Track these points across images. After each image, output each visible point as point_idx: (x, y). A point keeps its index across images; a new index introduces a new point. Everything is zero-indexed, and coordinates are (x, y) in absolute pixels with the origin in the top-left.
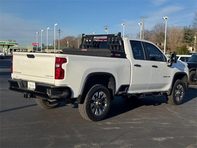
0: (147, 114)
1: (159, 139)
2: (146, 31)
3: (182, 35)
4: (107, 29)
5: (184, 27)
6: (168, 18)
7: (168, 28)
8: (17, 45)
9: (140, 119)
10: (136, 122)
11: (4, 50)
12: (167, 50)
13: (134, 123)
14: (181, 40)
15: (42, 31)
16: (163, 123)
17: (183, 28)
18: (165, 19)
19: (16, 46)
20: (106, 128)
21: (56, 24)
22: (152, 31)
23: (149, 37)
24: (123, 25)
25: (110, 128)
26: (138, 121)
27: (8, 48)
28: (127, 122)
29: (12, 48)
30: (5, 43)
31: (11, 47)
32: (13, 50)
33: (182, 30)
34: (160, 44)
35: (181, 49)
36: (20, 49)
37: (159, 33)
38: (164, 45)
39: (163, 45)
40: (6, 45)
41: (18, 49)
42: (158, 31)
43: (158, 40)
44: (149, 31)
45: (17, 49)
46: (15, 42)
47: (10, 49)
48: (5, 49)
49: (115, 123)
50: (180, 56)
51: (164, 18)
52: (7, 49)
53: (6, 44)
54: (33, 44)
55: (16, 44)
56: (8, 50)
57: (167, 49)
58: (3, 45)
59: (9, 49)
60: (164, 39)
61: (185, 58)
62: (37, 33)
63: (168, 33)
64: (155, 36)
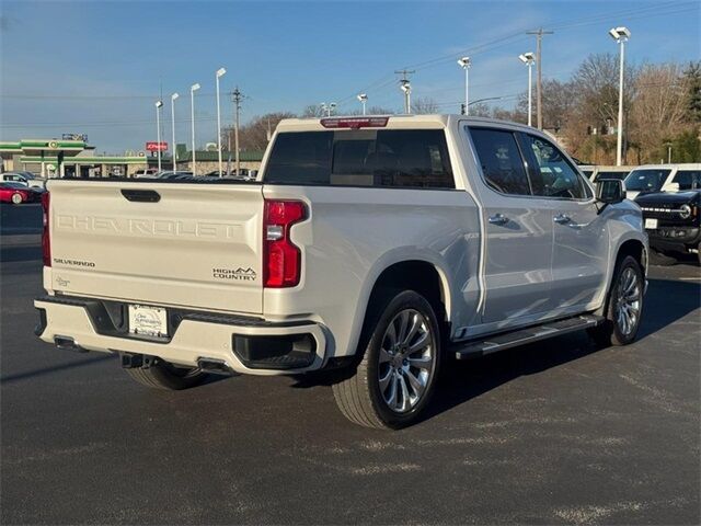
0: (538, 401)
1: (579, 514)
2: (551, 84)
3: (683, 94)
4: (406, 81)
5: (691, 66)
6: (628, 33)
7: (628, 71)
8: (92, 151)
9: (506, 422)
10: (490, 440)
11: (46, 170)
12: (627, 149)
13: (479, 440)
14: (679, 111)
15: (175, 96)
16: (600, 441)
17: (687, 68)
18: (617, 36)
19: (86, 157)
20: (362, 471)
21: (222, 72)
22: (572, 85)
23: (563, 107)
24: (462, 64)
25: (377, 469)
26: (497, 431)
27: (60, 164)
28: (452, 440)
29: (71, 163)
30: (47, 145)
31: (67, 161)
32: (77, 168)
33: (681, 75)
34: (604, 131)
35: (681, 146)
36: (100, 166)
37: (596, 90)
38: (617, 133)
39: (612, 132)
40: (53, 153)
41: (96, 166)
42: (594, 83)
43: (594, 114)
44: (562, 84)
45: (92, 164)
46: (82, 142)
47: (66, 167)
48: (48, 166)
49: (401, 447)
50: (675, 169)
51: (614, 32)
52: (54, 168)
53: (50, 148)
54: (148, 144)
55: (86, 148)
56: (59, 171)
57: (627, 145)
58: (42, 153)
59: (62, 167)
60: (618, 110)
61: (693, 175)
62: (158, 104)
63: (632, 90)
64: (584, 103)
